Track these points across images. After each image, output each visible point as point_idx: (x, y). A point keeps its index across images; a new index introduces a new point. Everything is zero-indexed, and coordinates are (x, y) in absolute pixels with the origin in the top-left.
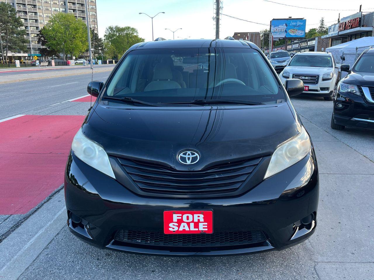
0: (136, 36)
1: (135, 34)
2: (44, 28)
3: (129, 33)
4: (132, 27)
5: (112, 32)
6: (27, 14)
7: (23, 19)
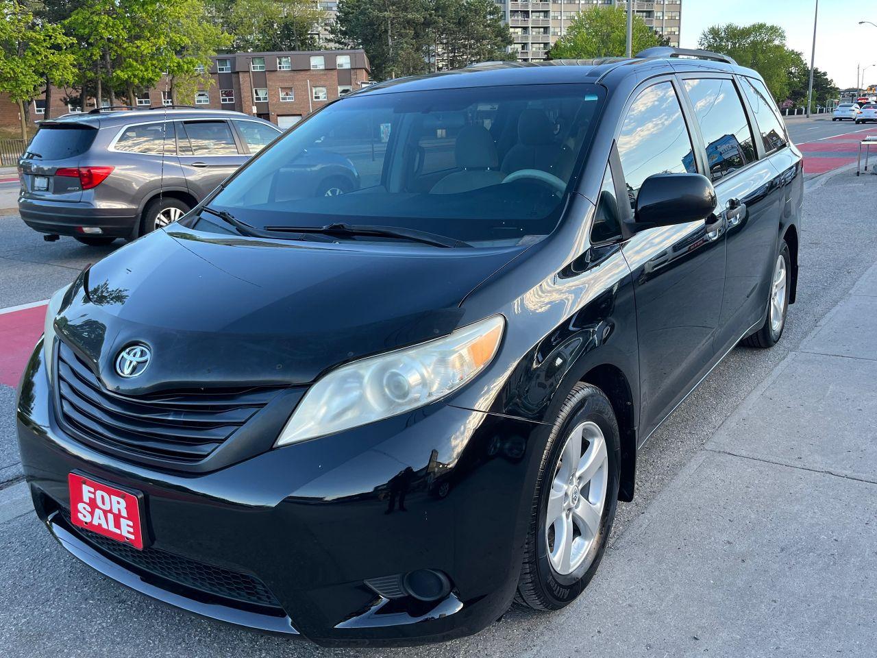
0: (777, 47)
1: (777, 42)
2: (556, 45)
3: (761, 42)
4: (769, 24)
5: (716, 40)
6: (529, 17)
7: (521, 29)
